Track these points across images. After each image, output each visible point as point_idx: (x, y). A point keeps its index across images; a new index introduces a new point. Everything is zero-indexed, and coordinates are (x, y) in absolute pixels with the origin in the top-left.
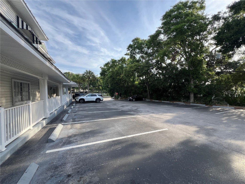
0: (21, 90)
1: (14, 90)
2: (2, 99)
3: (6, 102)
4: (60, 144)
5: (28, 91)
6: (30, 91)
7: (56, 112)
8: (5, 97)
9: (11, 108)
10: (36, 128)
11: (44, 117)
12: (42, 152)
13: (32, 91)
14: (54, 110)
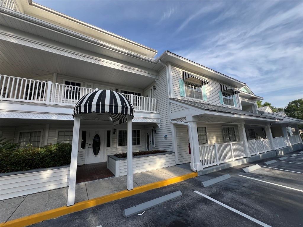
0: (229, 134)
1: (224, 134)
2: (218, 139)
3: (221, 141)
4: (249, 175)
5: (234, 133)
6: (235, 133)
7: (261, 155)
8: (220, 138)
9: (222, 144)
10: (237, 162)
11: (245, 156)
12: (236, 174)
13: (237, 133)
14: (258, 153)
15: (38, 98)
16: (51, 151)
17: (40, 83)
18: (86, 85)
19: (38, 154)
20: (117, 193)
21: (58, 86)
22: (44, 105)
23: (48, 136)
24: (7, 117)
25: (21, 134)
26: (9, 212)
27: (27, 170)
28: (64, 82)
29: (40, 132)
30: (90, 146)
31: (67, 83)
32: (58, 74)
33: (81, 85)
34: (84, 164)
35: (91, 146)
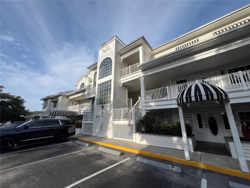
15: (163, 97)
16: (174, 126)
17: (163, 89)
18: (191, 80)
19: (169, 127)
20: (227, 169)
21: (173, 87)
22: (167, 100)
23: (175, 118)
24: (155, 109)
25: (164, 116)
26: (162, 152)
27: (166, 135)
28: (176, 83)
29: (171, 115)
30: (206, 127)
31: (178, 83)
32: (171, 79)
33: (187, 81)
34: (205, 141)
35: (208, 126)
